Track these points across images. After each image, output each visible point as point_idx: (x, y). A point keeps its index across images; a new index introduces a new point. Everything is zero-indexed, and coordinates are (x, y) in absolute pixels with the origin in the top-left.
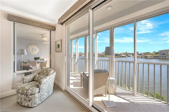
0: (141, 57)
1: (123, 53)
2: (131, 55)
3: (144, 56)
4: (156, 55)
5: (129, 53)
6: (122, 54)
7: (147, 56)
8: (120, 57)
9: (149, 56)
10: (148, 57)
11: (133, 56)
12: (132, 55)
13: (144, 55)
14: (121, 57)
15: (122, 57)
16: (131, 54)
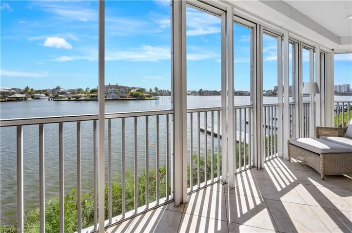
0: (67, 99)
1: (13, 89)
2: (42, 95)
3: (73, 97)
4: (93, 94)
5: (32, 90)
6: (14, 93)
7: (80, 97)
8: (5, 101)
9: (83, 96)
10: (82, 98)
11: (46, 96)
12: (44, 95)
13: (72, 93)
14: (11, 100)
15: (14, 101)
16: (39, 92)
